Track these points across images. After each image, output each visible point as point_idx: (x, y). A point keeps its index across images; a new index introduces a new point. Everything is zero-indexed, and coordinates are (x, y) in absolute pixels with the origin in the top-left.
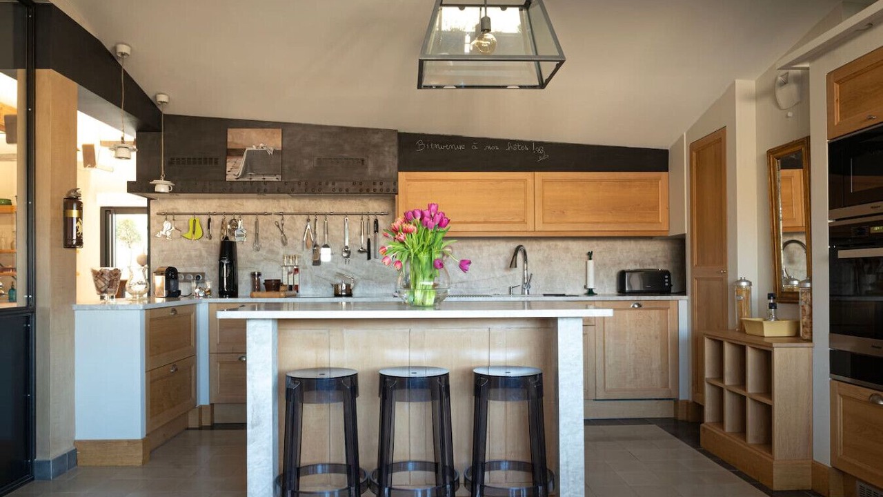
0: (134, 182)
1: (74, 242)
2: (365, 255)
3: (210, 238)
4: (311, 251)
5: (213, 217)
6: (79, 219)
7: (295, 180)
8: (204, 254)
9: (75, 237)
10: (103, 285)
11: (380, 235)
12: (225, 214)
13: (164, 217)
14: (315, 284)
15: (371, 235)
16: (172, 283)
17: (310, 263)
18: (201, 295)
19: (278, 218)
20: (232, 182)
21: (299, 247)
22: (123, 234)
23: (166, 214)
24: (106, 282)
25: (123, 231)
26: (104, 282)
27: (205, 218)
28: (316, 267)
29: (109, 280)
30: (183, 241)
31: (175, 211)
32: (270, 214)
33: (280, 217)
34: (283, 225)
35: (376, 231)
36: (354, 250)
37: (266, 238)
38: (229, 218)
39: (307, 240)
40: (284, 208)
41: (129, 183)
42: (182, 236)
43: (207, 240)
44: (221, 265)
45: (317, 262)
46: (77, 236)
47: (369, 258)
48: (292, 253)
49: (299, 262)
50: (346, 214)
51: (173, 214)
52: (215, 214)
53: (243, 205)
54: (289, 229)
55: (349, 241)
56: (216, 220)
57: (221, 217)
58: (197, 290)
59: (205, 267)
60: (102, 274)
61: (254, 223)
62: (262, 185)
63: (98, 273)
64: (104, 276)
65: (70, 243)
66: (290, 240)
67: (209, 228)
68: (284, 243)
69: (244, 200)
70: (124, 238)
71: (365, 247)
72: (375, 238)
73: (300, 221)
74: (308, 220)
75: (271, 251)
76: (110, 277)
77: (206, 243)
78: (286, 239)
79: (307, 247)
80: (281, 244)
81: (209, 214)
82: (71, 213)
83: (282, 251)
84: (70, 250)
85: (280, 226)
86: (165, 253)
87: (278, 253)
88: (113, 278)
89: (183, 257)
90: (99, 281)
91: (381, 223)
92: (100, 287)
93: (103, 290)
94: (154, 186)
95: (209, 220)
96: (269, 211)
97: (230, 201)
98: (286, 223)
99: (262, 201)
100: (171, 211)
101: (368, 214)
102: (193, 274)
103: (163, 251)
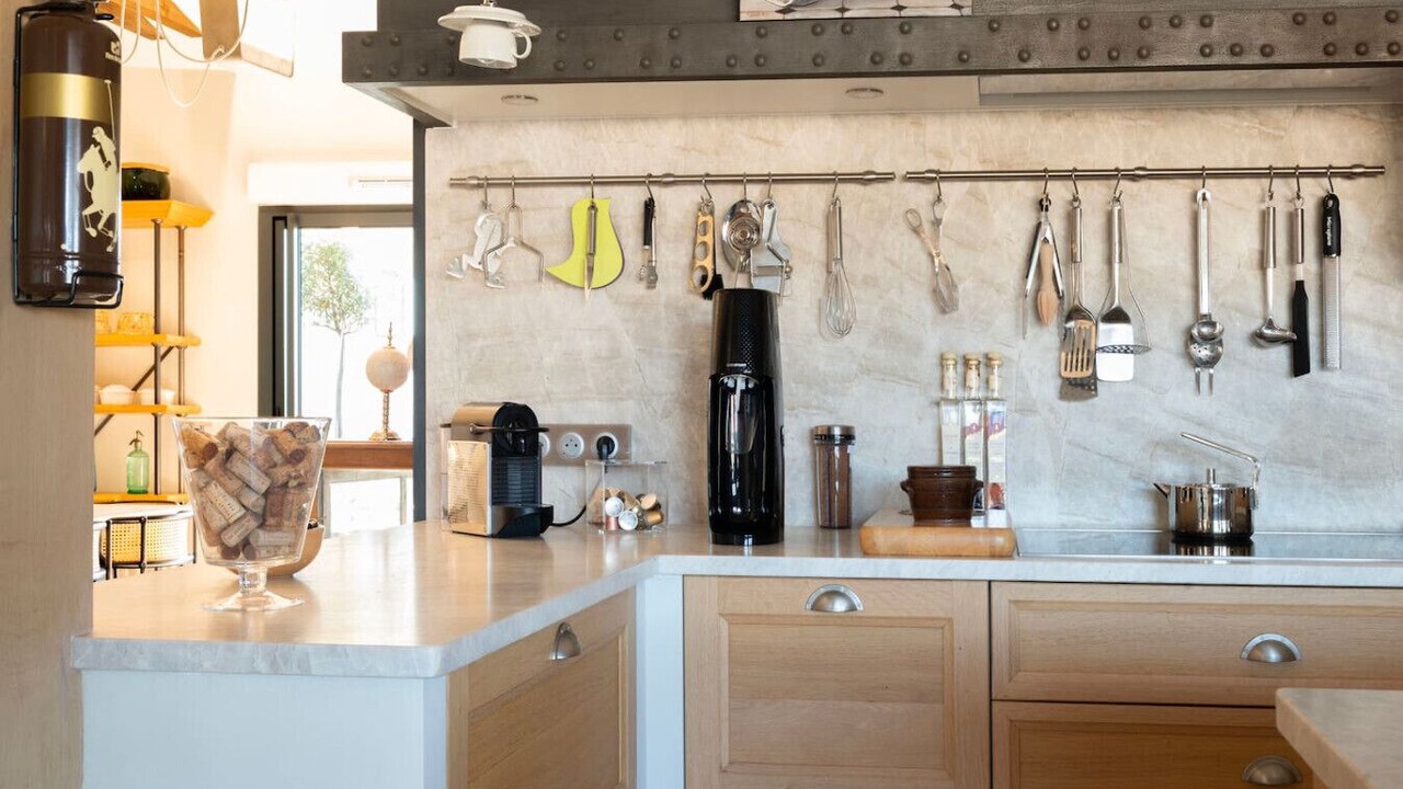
0: (370, 35)
1: (71, 268)
2: (1281, 355)
3: (651, 277)
4: (1050, 336)
5: (662, 195)
6: (99, 133)
7: (1031, 9)
8: (628, 346)
9: (72, 243)
10: (236, 511)
11: (1346, 266)
12: (709, 180)
13: (478, 195)
14: (1072, 478)
15: (1307, 270)
16: (515, 475)
17: (1052, 387)
18: (628, 524)
19: (921, 195)
20: (761, 27)
21: (1005, 320)
22: (321, 291)
23: (485, 184)
24: (251, 499)
25: (320, 281)
26: (237, 497)
27: (633, 198)
28: (1074, 405)
29: (261, 484)
30: (549, 292)
31: (517, 172)
32: (886, 178)
33: (925, 193)
34: (937, 222)
35: (1329, 248)
36: (1234, 331)
37: (872, 281)
38: (725, 197)
39: (1038, 290)
40: (939, 155)
41: (351, 41)
42: (543, 274)
43: (640, 289)
44: (719, 395)
45: (1081, 386)
46: (84, 236)
47: (1300, 366)
48: (975, 347)
49: (1005, 380)
50: (1201, 174)
51: (514, 183)
52: (670, 181)
53: (778, 144)
54: (960, 244)
55: (1214, 294)
56: (676, 206)
57: (694, 194)
58: (611, 506)
59: (631, 403)
60: (230, 453)
61: (819, 219)
62: (892, 32)
63: (211, 449)
64: (238, 466)
65: (47, 278)
66: (966, 288)
67: (647, 239)
68: (944, 301)
69: (781, 124)
70: (323, 304)
71: (1282, 317)
72: (1322, 278)
73: (1010, 208)
74: (1042, 205)
75: (890, 336)
76: (268, 469)
77: (636, 304)
78: (952, 286)
79: (1039, 318)
80: (928, 308)
81: (649, 180)
82: (54, 95)
83: (933, 342)
84: (51, 322)
85: (927, 227)
86: (480, 343)
87: (916, 348)
88: (282, 473)
89: (548, 360)
90: (216, 491)
91: (1347, 211)
92: (217, 523)
93: (233, 539)
94: (454, 39)
95: (649, 207)
96: (881, 167)
97: (727, 125)
98: (946, 214)
99: (854, 124)
100: (501, 172)
101: (1297, 173)
102: (587, 431)
103: (471, 336)
